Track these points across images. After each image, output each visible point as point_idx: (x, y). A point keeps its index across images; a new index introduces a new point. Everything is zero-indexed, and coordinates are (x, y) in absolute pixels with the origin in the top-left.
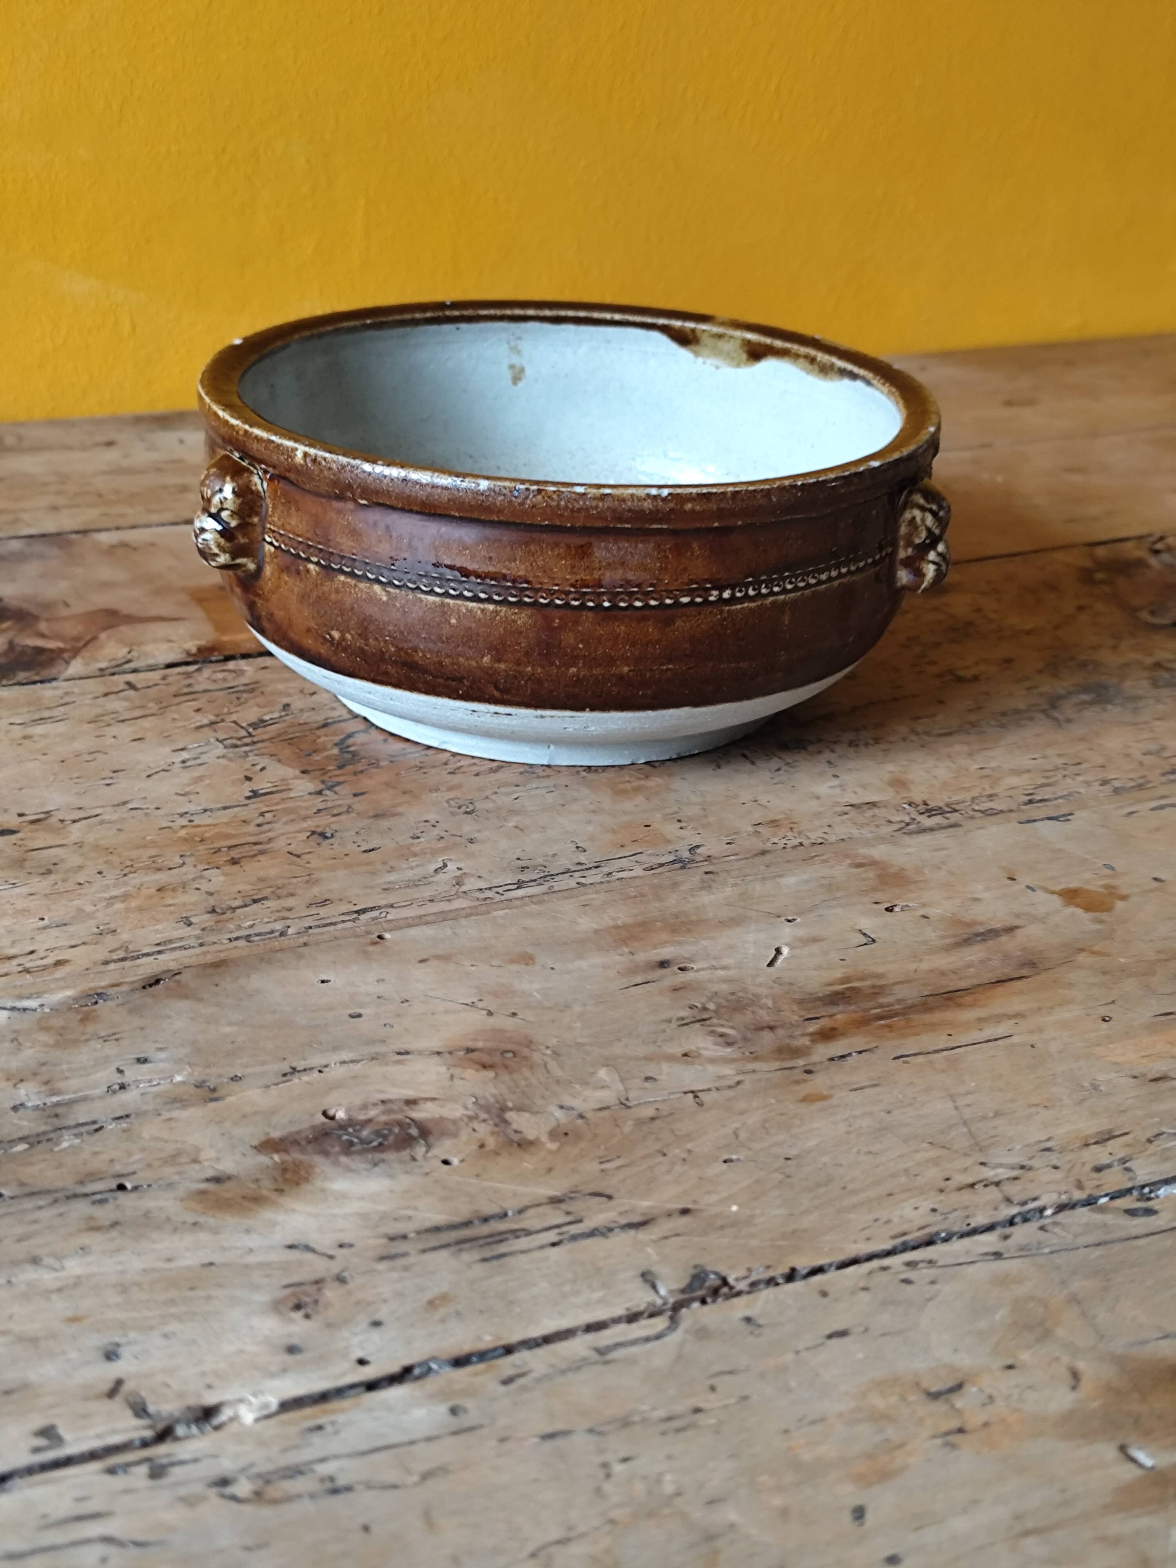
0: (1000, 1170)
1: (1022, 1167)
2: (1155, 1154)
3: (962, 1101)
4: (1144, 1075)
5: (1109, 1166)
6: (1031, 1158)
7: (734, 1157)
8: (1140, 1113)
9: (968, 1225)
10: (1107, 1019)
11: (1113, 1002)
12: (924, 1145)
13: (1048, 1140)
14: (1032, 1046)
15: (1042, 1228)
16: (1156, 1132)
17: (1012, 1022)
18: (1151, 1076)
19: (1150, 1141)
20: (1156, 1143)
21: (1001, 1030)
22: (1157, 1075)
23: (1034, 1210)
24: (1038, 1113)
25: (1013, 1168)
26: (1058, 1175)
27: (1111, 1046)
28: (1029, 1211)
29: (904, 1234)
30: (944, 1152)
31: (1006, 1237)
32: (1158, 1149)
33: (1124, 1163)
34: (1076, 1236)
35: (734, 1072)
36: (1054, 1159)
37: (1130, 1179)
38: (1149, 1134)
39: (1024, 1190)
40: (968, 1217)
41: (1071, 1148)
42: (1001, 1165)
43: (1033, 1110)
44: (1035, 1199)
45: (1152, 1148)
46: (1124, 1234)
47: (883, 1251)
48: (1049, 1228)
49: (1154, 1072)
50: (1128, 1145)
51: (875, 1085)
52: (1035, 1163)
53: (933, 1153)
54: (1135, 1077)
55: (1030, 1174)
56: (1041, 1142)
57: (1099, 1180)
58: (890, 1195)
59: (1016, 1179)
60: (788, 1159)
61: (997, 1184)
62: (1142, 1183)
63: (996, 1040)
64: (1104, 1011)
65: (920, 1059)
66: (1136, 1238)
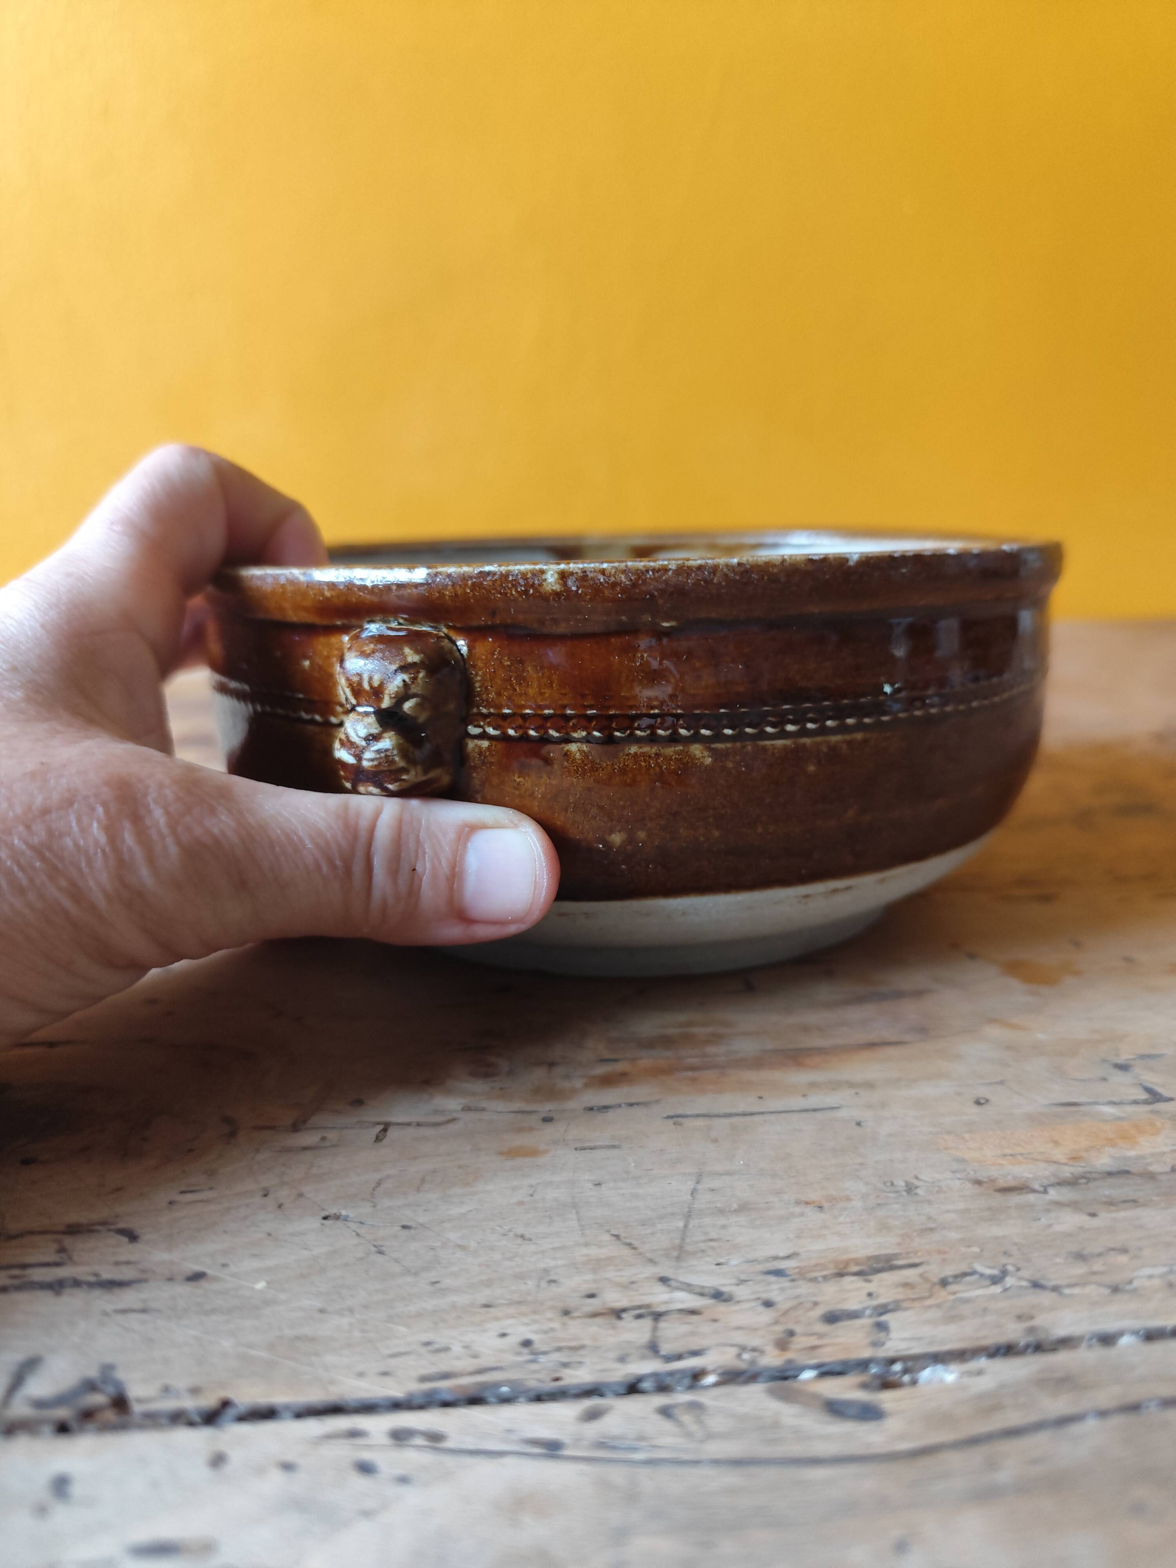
0: (680, 1295)
1: (718, 1296)
2: (939, 1306)
3: (708, 1183)
4: (992, 1181)
5: (854, 1315)
6: (741, 1282)
7: (344, 1213)
8: (954, 1235)
9: (557, 1379)
10: (982, 1101)
11: (1002, 1083)
12: (607, 1237)
13: (788, 1257)
14: (859, 1124)
15: (666, 1412)
16: (963, 1267)
17: (853, 1091)
18: (1001, 1183)
19: (944, 1283)
20: (952, 1288)
21: (830, 1099)
22: (1012, 1183)
23: (682, 1372)
24: (802, 1214)
25: (702, 1294)
26: (766, 1316)
27: (967, 1136)
28: (671, 1374)
29: (446, 1376)
30: (626, 1252)
31: (593, 1415)
32: (951, 1297)
33: (881, 1314)
34: (710, 1436)
35: (459, 1108)
36: (775, 1289)
37: (876, 1344)
38: (949, 1271)
39: (693, 1334)
40: (565, 1365)
41: (814, 1275)
42: (688, 1288)
43: (797, 1210)
44: (695, 1353)
45: (942, 1295)
46: (796, 1449)
47: (388, 1399)
48: (676, 1412)
49: (1010, 1177)
50: (906, 1285)
51: (614, 1147)
52: (741, 1292)
53: (611, 1249)
54: (978, 1182)
55: (722, 1308)
56: (776, 1258)
57: (821, 1336)
58: (487, 1306)
59: (693, 1312)
60: (404, 1227)
61: (658, 1316)
62: (891, 1354)
63: (814, 1110)
64: (982, 1092)
65: (700, 1122)
66: (815, 1461)
